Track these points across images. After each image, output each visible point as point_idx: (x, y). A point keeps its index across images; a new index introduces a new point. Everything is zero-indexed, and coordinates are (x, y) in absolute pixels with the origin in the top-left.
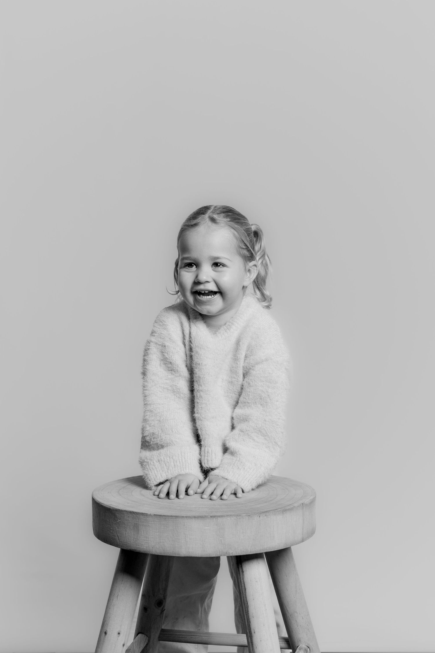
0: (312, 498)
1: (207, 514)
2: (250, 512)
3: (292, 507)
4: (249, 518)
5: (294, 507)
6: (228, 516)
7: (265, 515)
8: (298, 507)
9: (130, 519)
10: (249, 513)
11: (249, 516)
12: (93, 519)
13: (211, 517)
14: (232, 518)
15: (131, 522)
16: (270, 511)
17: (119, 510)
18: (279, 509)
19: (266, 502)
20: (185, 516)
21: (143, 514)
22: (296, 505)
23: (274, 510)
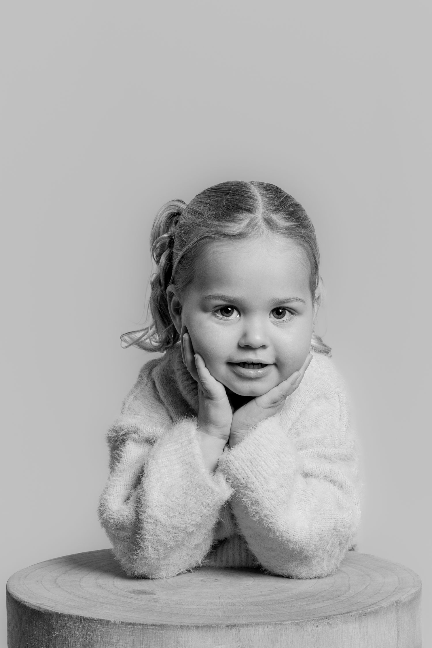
0: (414, 591)
1: (220, 622)
2: (299, 618)
3: (378, 607)
4: (297, 628)
5: (381, 607)
6: (258, 624)
7: (328, 623)
8: (387, 607)
9: (76, 632)
10: (298, 620)
11: (298, 624)
12: (9, 631)
13: (227, 626)
14: (266, 629)
15: (79, 636)
16: (337, 615)
17: (57, 614)
18: (353, 611)
19: (329, 599)
20: (179, 624)
21: (100, 621)
22: (384, 604)
23: (344, 614)
